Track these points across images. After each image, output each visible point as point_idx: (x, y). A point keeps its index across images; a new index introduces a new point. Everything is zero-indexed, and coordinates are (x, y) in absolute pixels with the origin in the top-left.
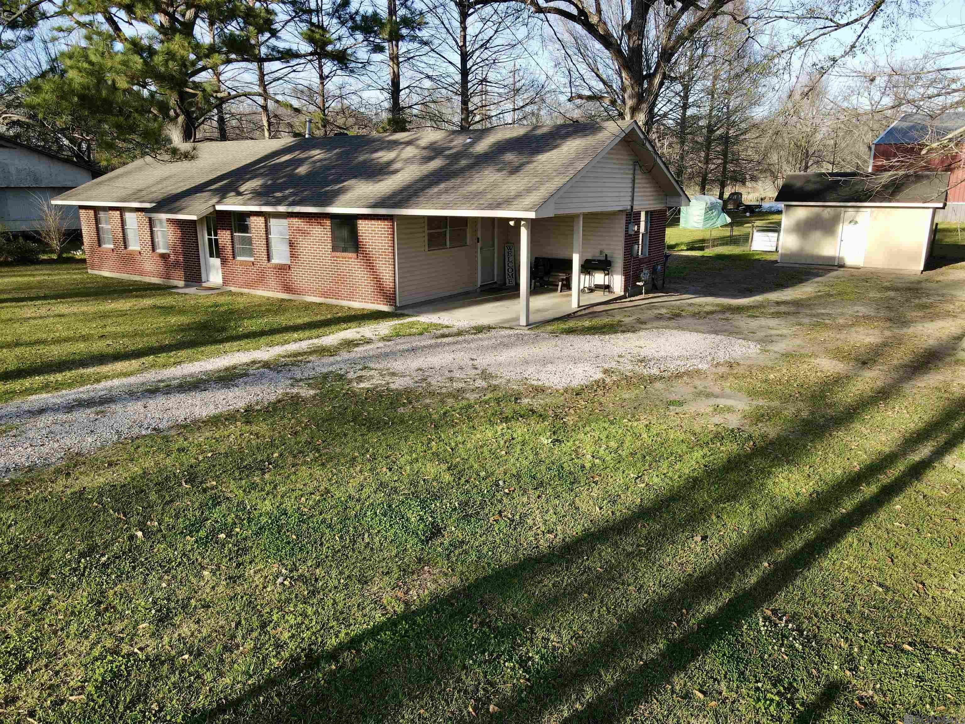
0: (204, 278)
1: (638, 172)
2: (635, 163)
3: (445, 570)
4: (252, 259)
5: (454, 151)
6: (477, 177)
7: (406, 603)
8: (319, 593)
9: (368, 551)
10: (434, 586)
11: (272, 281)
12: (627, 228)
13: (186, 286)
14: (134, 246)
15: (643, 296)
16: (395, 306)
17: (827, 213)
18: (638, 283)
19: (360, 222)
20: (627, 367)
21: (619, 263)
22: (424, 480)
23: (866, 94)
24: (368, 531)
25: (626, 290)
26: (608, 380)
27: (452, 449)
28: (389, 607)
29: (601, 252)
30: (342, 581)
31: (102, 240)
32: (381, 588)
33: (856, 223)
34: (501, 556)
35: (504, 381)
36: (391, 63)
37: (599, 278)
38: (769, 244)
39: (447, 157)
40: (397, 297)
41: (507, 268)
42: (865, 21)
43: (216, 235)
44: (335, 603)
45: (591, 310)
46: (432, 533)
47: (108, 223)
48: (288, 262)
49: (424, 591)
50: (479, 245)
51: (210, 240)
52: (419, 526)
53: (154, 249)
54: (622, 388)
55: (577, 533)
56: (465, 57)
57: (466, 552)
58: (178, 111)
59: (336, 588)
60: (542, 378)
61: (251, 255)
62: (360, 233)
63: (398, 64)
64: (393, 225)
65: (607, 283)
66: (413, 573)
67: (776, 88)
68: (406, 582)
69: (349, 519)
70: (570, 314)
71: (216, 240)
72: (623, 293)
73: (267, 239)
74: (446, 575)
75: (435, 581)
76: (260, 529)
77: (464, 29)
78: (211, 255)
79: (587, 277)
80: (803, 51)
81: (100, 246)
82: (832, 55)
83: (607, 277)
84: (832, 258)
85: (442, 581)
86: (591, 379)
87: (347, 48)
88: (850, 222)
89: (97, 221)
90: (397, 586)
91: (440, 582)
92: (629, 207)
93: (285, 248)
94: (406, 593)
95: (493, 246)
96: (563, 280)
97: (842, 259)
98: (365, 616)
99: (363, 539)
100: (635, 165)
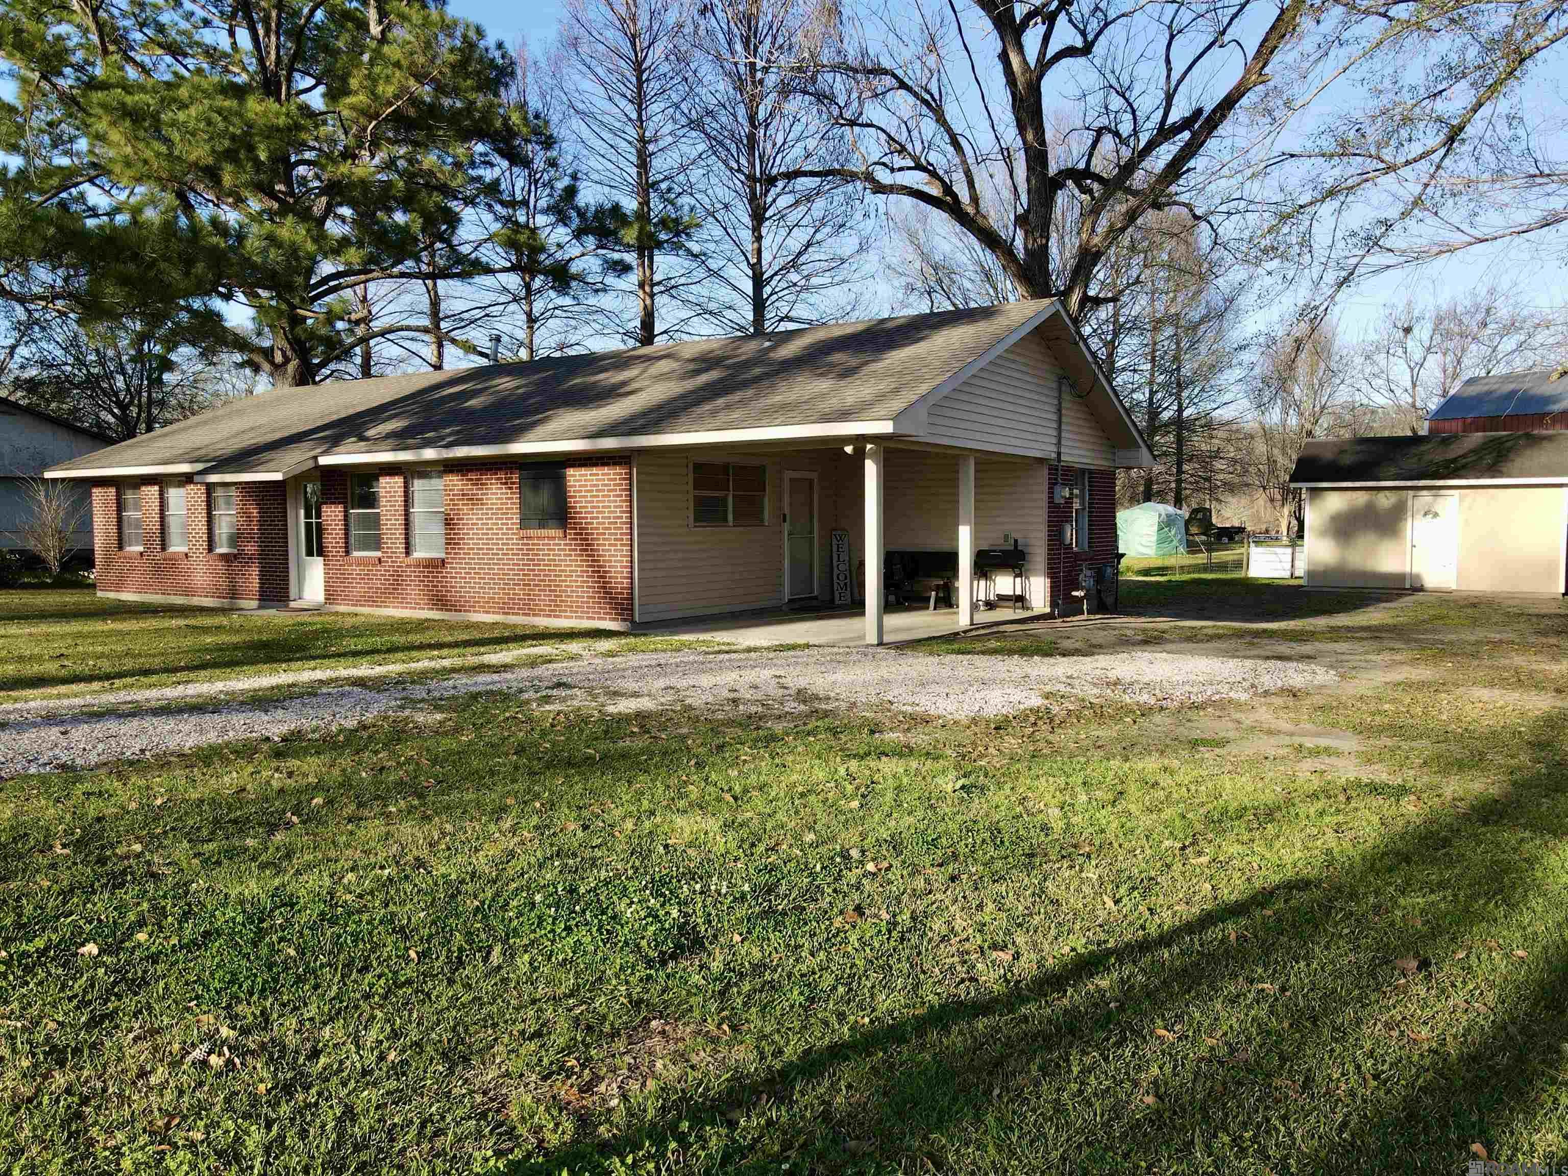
0: (293, 591)
1: (1066, 397)
2: (1061, 379)
3: (711, 1026)
4: (378, 554)
5: (744, 357)
6: (783, 386)
7: (584, 1121)
8: (307, 1088)
9: (487, 986)
10: (675, 1071)
11: (413, 591)
12: (1051, 492)
13: (260, 607)
14: (177, 547)
15: (1085, 616)
16: (632, 622)
17: (1385, 501)
18: (1075, 593)
19: (570, 472)
20: (1092, 693)
21: (1039, 554)
22: (666, 847)
23: (1400, 351)
24: (505, 941)
25: (1053, 604)
26: (1055, 709)
27: (736, 798)
28: (522, 1130)
29: (1006, 537)
30: (392, 1056)
31: (126, 538)
32: (507, 1074)
33: (1436, 515)
34: (872, 996)
35: (844, 705)
36: (641, 293)
37: (1004, 584)
38: (1279, 566)
39: (728, 367)
40: (636, 602)
41: (836, 572)
42: (1436, 157)
43: (319, 516)
44: (350, 1114)
45: (995, 629)
46: (678, 946)
47: (137, 508)
48: (443, 555)
49: (644, 1084)
50: (786, 527)
51: (308, 526)
52: (645, 929)
53: (210, 549)
54: (1089, 721)
55: (1073, 950)
56: (758, 281)
57: (773, 987)
58: (289, 353)
59: (365, 1073)
60: (923, 701)
61: (378, 548)
62: (571, 491)
63: (652, 296)
64: (631, 474)
65: (1018, 592)
66: (615, 1034)
67: (1289, 277)
68: (589, 1059)
69: (458, 916)
70: (958, 633)
71: (319, 525)
72: (1048, 610)
73: (407, 514)
74: (715, 1040)
75: (681, 1057)
76: (206, 934)
77: (759, 239)
78: (310, 553)
79: (982, 583)
80: (1336, 204)
81: (121, 547)
82: (1382, 216)
83: (1018, 580)
84: (1401, 577)
85: (701, 1057)
86: (1022, 707)
87: (571, 259)
88: (1425, 514)
89: (120, 506)
90: (561, 1068)
91: (695, 1059)
92: (1054, 456)
93: (438, 529)
94: (587, 1088)
95: (811, 532)
96: (938, 587)
97: (1418, 577)
98: (437, 1156)
99: (486, 959)
100: (1060, 384)
